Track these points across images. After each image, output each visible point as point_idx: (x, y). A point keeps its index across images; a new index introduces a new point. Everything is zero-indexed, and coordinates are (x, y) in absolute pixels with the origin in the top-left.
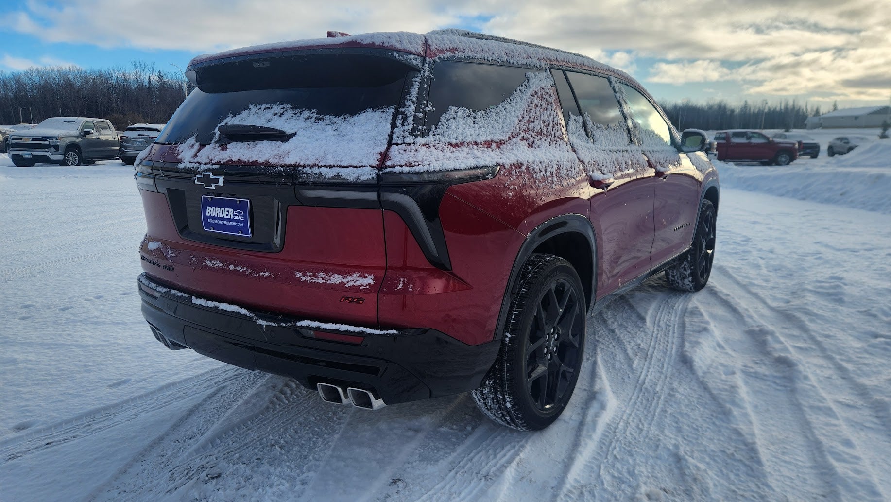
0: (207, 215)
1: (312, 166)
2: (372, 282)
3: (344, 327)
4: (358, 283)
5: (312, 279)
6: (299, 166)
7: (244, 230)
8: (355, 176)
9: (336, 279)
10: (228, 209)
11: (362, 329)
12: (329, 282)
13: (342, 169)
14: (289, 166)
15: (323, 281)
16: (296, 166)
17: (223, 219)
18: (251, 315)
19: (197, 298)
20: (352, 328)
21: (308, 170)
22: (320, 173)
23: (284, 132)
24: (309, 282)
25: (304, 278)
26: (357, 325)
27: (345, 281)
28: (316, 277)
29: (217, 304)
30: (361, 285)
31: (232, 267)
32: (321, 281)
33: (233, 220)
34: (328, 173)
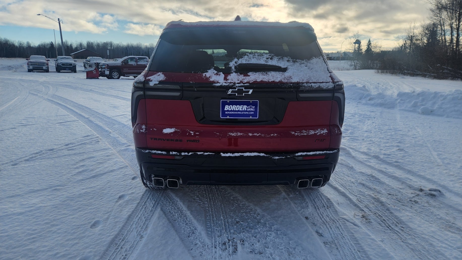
0: (225, 109)
1: (307, 83)
2: (327, 131)
3: (318, 153)
4: (322, 133)
5: (300, 134)
6: (300, 83)
7: (253, 115)
8: (327, 86)
9: (312, 132)
10: (243, 106)
11: (325, 152)
12: (309, 134)
13: (321, 84)
14: (294, 83)
15: (306, 134)
16: (298, 83)
17: (239, 111)
18: (268, 155)
19: (224, 153)
20: (321, 152)
21: (305, 84)
22: (311, 85)
23: (281, 67)
24: (300, 135)
25: (297, 134)
26: (323, 151)
27: (316, 132)
28: (302, 133)
29: (242, 154)
30: (323, 133)
31: (250, 135)
32: (305, 134)
33: (246, 111)
34: (316, 86)
